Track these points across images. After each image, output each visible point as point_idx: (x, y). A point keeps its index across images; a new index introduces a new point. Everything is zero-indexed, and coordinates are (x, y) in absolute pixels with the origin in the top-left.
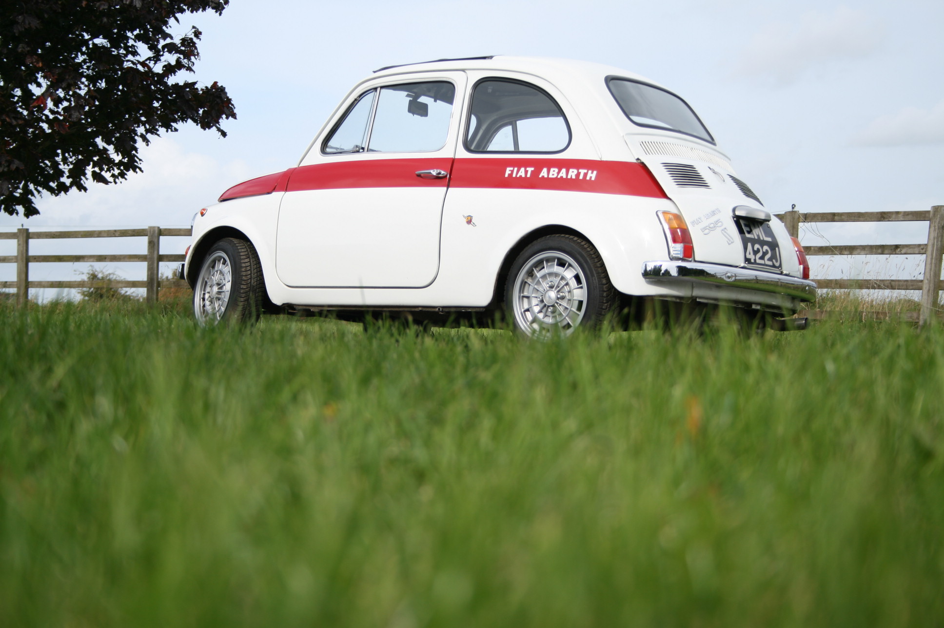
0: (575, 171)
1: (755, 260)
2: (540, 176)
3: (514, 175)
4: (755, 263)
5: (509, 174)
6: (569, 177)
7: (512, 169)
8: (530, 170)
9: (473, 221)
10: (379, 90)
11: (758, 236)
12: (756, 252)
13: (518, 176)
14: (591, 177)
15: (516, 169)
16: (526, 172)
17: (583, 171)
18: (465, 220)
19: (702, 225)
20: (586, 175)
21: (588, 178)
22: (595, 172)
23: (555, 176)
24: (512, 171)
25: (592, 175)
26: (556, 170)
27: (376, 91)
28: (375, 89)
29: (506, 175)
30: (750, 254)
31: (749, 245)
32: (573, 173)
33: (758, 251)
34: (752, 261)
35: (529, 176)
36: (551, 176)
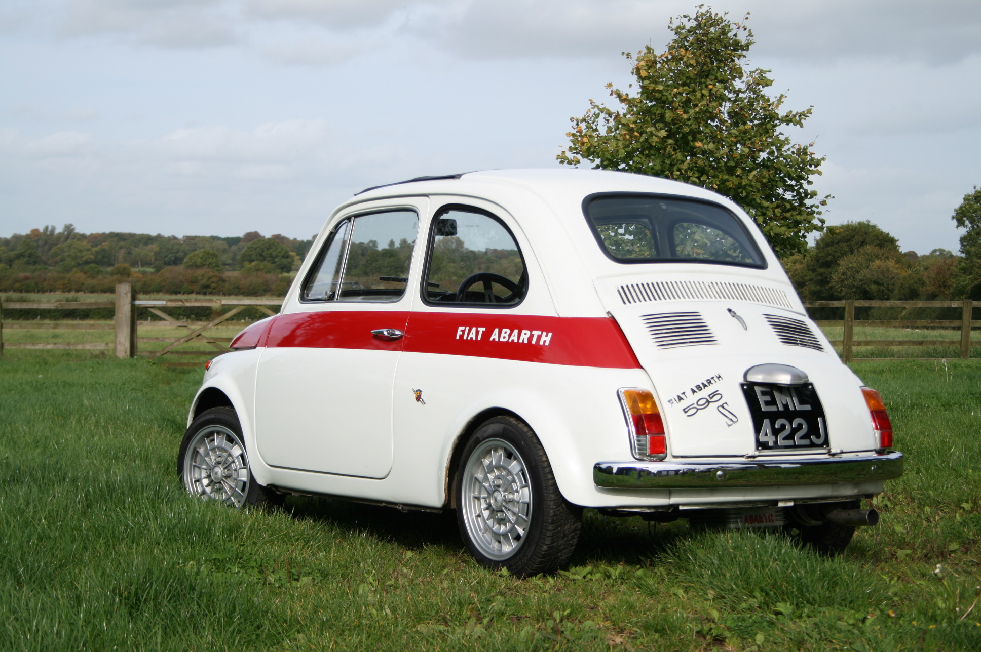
0: (528, 332)
1: (776, 442)
2: (491, 339)
3: (465, 338)
4: (776, 446)
5: (460, 336)
6: (521, 341)
7: (463, 328)
8: (481, 330)
9: (422, 397)
10: (353, 218)
11: (786, 406)
12: (776, 432)
13: (469, 338)
14: (545, 342)
15: (467, 328)
16: (477, 332)
17: (536, 333)
18: (414, 396)
19: (684, 404)
20: (539, 337)
21: (541, 343)
22: (550, 334)
23: (505, 340)
24: (463, 331)
25: (546, 339)
26: (508, 331)
27: (350, 221)
28: (349, 219)
29: (458, 338)
30: (766, 434)
31: (766, 422)
32: (525, 335)
33: (783, 427)
34: (771, 444)
35: (479, 338)
36: (502, 340)
